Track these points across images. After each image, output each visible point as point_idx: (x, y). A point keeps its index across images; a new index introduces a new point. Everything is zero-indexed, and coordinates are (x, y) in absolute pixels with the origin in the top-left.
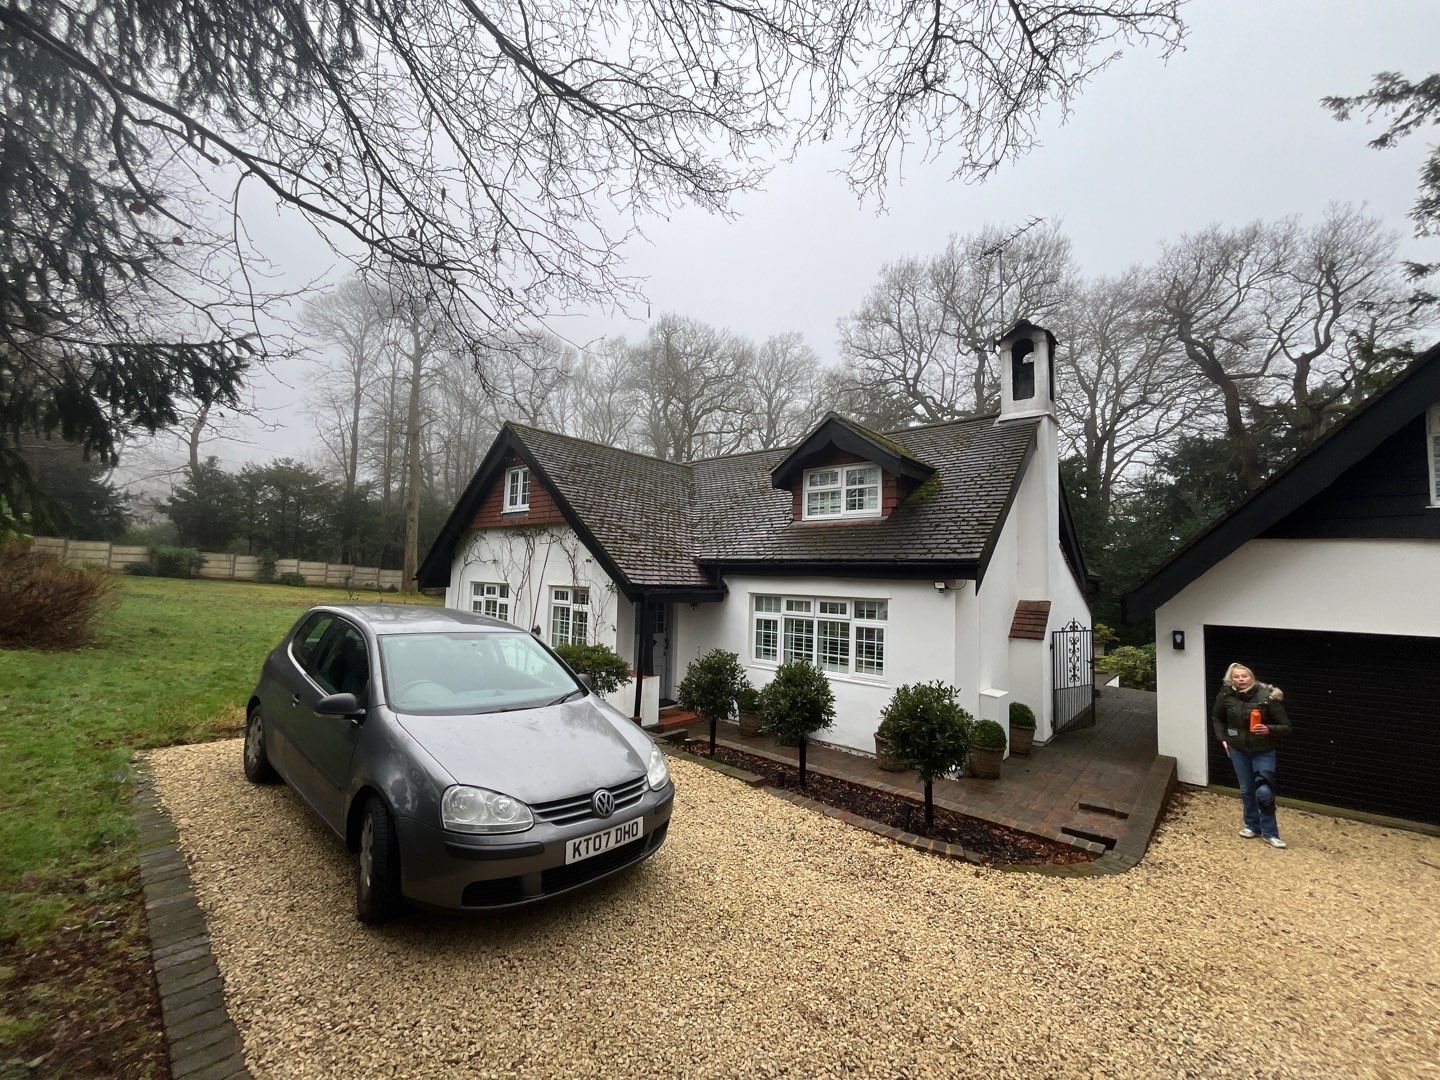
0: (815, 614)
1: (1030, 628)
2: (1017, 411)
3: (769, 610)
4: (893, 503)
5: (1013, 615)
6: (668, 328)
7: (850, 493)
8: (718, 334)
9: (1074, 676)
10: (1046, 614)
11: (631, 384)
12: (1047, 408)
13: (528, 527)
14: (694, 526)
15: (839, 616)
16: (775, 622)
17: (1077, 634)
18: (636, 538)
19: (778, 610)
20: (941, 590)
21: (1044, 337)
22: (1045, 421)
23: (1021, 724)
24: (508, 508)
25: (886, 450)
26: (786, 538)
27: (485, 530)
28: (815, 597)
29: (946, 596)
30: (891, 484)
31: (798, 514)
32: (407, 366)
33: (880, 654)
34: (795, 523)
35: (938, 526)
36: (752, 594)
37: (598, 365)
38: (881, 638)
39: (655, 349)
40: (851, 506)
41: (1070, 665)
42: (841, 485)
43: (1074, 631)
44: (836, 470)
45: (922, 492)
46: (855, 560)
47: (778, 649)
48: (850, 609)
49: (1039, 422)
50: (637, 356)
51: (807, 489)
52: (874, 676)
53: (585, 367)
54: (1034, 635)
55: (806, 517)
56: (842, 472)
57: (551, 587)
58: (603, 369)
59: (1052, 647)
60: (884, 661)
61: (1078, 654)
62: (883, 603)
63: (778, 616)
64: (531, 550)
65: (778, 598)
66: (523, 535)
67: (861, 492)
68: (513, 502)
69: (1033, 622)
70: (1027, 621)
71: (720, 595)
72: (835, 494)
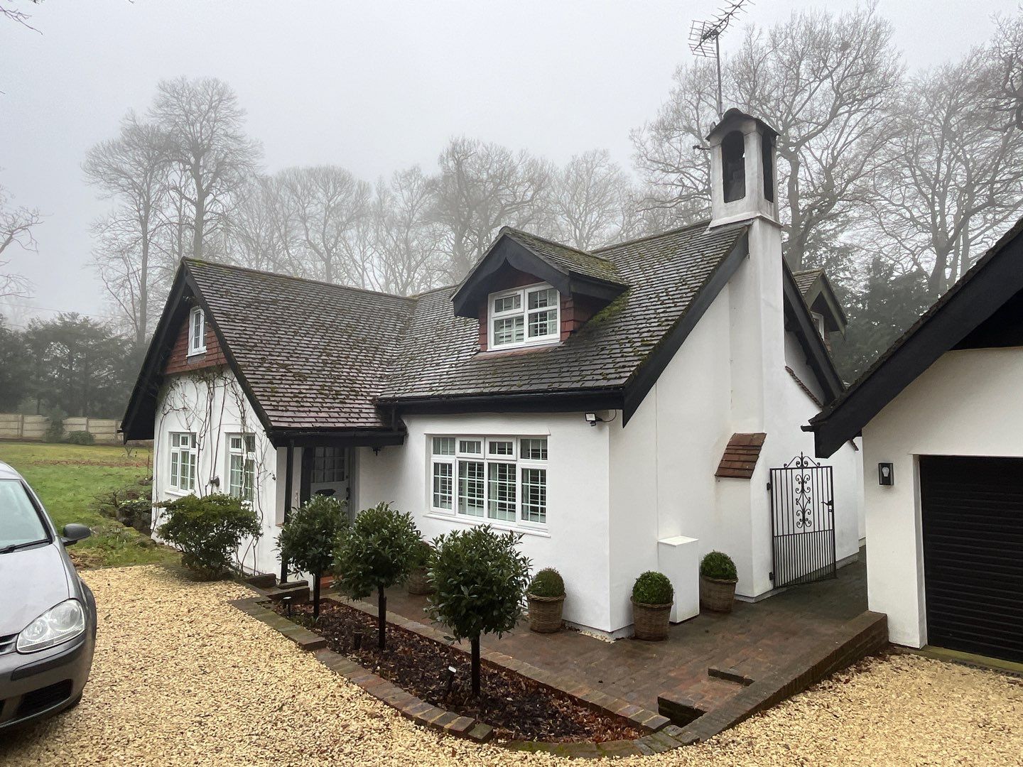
0: (484, 456)
1: (738, 465)
2: (727, 215)
3: (445, 453)
4: (570, 327)
5: (723, 450)
6: (458, 154)
7: (533, 317)
8: (515, 159)
9: (804, 520)
10: (759, 448)
11: (429, 218)
12: (759, 209)
13: (208, 370)
14: (390, 363)
15: (506, 456)
16: (450, 466)
17: (807, 472)
18: (301, 378)
19: (453, 453)
20: (592, 422)
21: (754, 127)
22: (757, 223)
23: (717, 577)
24: (192, 351)
25: (556, 267)
26: (464, 371)
27: (179, 375)
28: (485, 436)
29: (601, 429)
30: (568, 305)
31: (485, 344)
32: (191, 211)
33: (543, 498)
34: (480, 354)
35: (602, 349)
36: (429, 436)
37: (393, 199)
38: (543, 480)
39: (446, 178)
40: (534, 332)
41: (797, 508)
42: (524, 310)
43: (802, 467)
44: (519, 293)
45: (605, 314)
46: (512, 393)
47: (453, 496)
48: (516, 448)
49: (750, 226)
50: (431, 185)
51: (493, 316)
52: (539, 524)
53: (381, 202)
54: (740, 473)
55: (492, 347)
56: (524, 294)
57: (228, 434)
58: (400, 203)
59: (770, 487)
60: (547, 507)
61: (809, 495)
62: (543, 440)
63: (452, 459)
64: (211, 395)
65: (452, 438)
66: (206, 379)
67: (544, 315)
68: (197, 346)
69: (743, 458)
70: (736, 458)
71: (400, 438)
72: (520, 320)
